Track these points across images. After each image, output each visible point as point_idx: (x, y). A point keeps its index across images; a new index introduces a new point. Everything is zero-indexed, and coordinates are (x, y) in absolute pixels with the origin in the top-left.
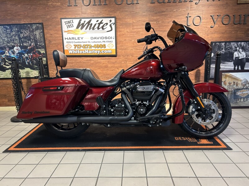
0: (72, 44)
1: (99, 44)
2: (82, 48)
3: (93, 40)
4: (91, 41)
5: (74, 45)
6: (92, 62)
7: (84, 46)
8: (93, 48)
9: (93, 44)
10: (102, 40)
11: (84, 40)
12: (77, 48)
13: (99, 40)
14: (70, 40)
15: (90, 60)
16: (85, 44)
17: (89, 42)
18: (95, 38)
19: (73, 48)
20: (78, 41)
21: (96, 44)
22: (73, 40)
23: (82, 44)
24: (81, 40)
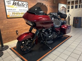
0: (11, 12)
1: (23, 12)
2: (16, 14)
3: (20, 11)
4: (19, 11)
5: (12, 13)
6: (20, 20)
7: (17, 13)
8: (20, 14)
9: (20, 13)
10: (24, 11)
11: (16, 11)
12: (13, 14)
13: (23, 11)
14: (10, 10)
15: (19, 19)
16: (17, 12)
17: (19, 12)
18: (21, 10)
19: (11, 14)
20: (14, 11)
21: (22, 12)
22: (11, 10)
23: (16, 12)
24: (15, 11)
